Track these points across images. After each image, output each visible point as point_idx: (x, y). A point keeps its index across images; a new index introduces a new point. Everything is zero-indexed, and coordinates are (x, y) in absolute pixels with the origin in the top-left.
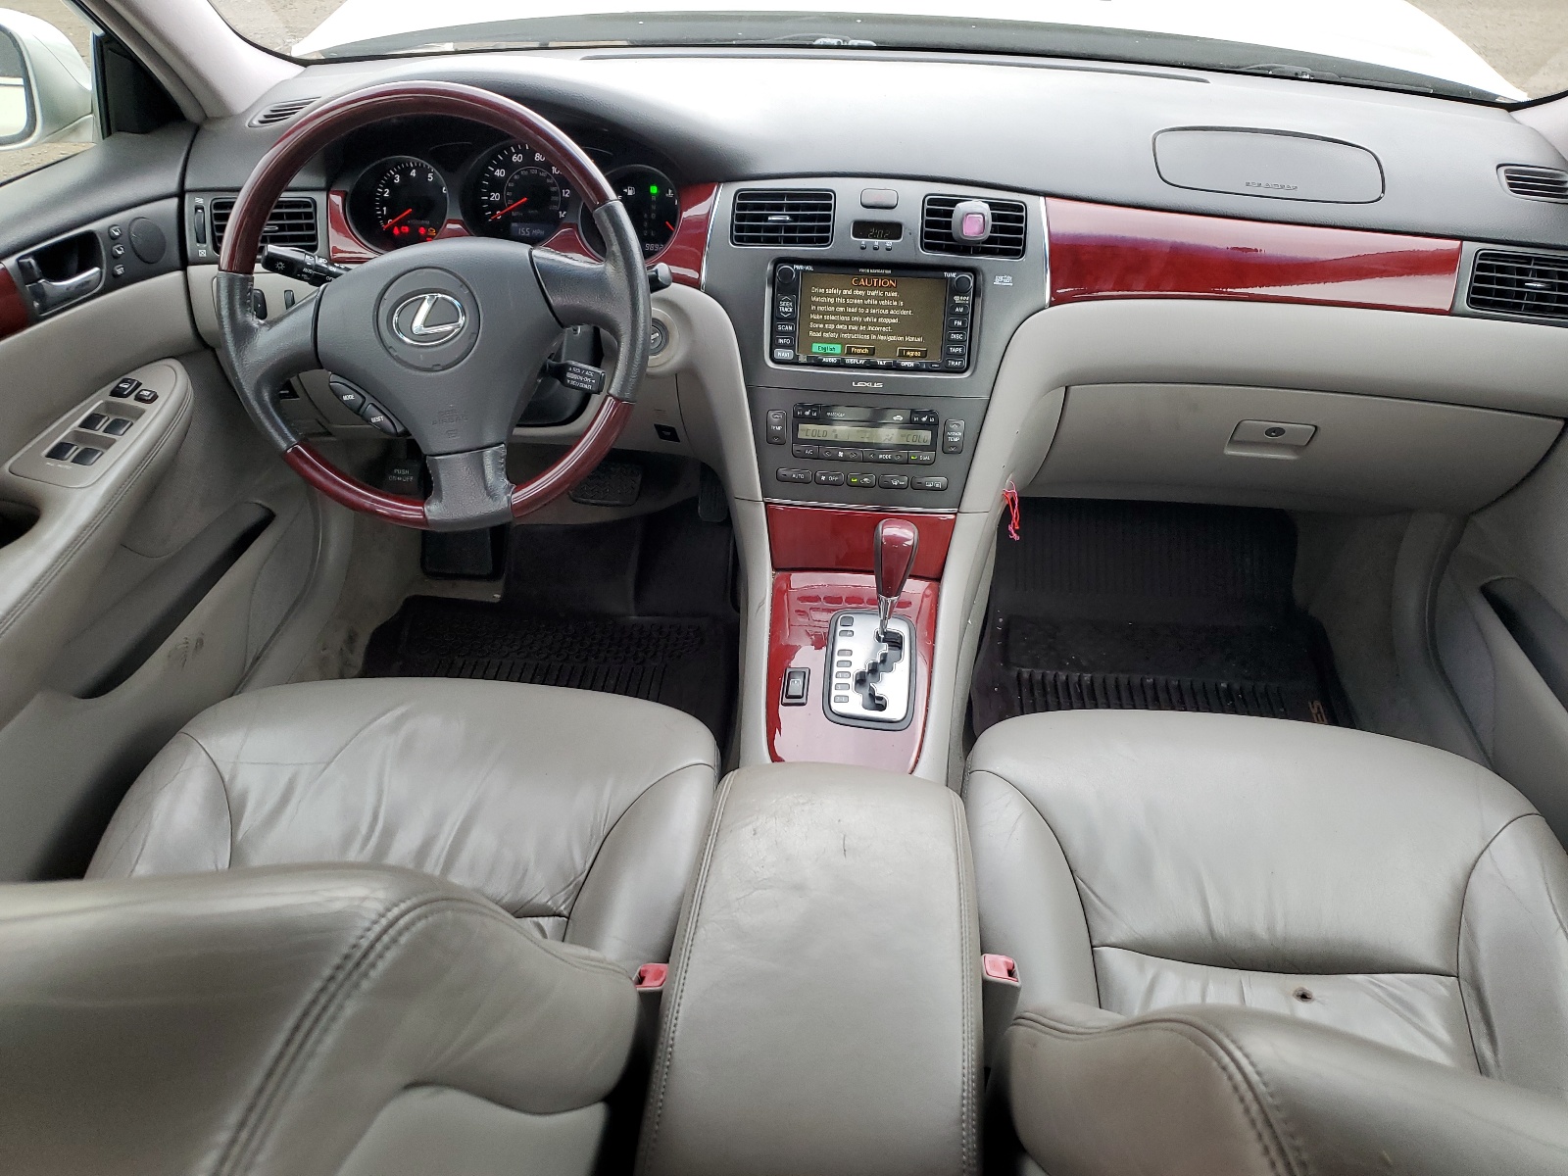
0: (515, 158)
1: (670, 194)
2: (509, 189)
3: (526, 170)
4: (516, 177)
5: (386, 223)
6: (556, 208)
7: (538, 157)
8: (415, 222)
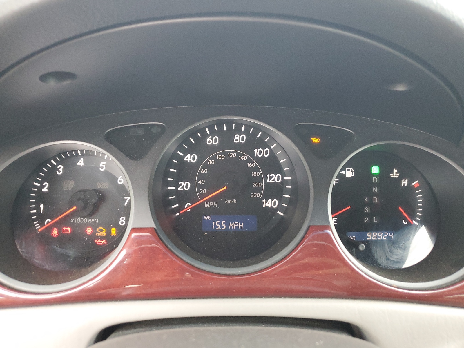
0: (209, 141)
1: (395, 174)
2: (201, 177)
3: (222, 154)
4: (210, 162)
5: (42, 224)
6: (257, 195)
7: (238, 139)
8: (78, 220)
